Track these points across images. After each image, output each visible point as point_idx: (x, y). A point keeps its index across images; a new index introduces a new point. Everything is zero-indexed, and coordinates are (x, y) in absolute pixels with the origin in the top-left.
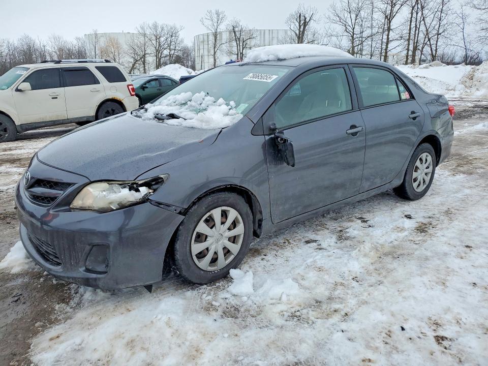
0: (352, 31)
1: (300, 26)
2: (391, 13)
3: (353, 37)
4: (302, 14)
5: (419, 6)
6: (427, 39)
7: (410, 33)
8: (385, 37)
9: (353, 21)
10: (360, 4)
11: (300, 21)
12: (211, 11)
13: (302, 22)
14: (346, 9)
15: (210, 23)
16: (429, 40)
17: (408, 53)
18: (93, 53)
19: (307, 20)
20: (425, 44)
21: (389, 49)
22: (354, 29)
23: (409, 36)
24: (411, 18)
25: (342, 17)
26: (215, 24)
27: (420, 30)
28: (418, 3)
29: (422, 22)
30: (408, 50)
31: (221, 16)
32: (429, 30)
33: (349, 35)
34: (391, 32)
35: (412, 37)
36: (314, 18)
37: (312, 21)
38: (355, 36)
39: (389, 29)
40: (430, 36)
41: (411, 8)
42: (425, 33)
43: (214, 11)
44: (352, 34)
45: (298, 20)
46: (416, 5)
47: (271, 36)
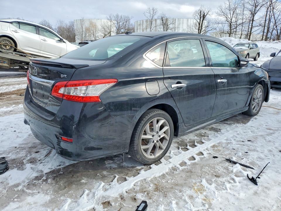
0: (230, 21)
1: (200, 18)
2: (254, 11)
3: (231, 24)
4: (202, 11)
5: (272, 8)
6: (275, 26)
7: (265, 23)
8: (251, 25)
9: (232, 15)
10: (236, 5)
11: (201, 15)
12: (150, 8)
13: (202, 15)
14: (228, 8)
15: (149, 15)
16: (276, 27)
17: (263, 34)
18: (81, 30)
19: (205, 14)
20: (274, 29)
21: (252, 31)
22: (231, 19)
23: (265, 24)
24: (267, 14)
25: (225, 13)
26: (152, 16)
27: (271, 21)
28: (271, 6)
29: (273, 17)
30: (264, 32)
31: (155, 12)
32: (277, 21)
33: (229, 23)
34: (254, 22)
35: (266, 25)
36: (209, 13)
37: (208, 15)
38: (232, 23)
39: (253, 20)
40: (277, 25)
41: (267, 9)
42: (274, 23)
43: (151, 8)
44: (230, 23)
45: (200, 14)
46: (270, 7)
47: (179, 22)
